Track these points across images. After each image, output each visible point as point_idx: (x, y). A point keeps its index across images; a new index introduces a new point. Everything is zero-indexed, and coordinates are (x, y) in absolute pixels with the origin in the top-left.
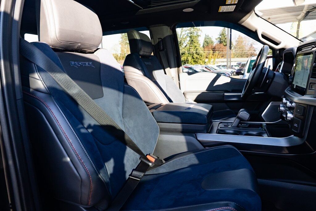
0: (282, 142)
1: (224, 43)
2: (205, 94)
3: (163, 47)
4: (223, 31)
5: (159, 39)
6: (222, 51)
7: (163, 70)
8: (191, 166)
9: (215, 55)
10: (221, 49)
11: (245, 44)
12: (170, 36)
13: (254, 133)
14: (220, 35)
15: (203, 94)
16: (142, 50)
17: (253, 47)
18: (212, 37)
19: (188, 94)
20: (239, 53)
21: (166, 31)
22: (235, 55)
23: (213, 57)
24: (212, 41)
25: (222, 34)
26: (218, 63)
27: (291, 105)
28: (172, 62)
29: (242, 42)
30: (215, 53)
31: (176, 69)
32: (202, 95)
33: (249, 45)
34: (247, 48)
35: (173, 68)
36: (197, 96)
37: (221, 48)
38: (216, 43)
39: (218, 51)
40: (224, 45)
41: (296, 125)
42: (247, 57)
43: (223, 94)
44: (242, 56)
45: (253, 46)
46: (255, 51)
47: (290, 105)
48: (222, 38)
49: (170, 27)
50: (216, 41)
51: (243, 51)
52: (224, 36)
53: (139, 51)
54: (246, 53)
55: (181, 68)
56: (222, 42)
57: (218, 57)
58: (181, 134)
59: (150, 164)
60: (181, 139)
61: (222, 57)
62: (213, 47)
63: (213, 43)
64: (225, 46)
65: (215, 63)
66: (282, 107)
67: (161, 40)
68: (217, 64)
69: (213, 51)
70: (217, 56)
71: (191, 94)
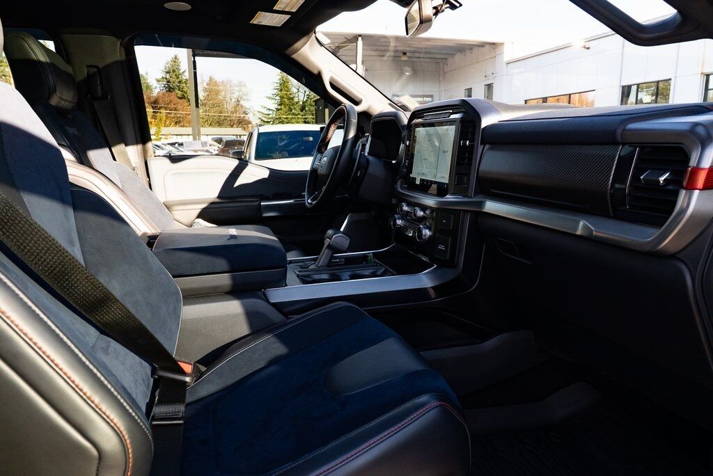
0: (423, 280)
1: (177, 91)
2: (217, 206)
3: (103, 89)
4: (173, 63)
5: (87, 66)
6: (176, 110)
7: (107, 150)
8: (274, 361)
9: (158, 118)
10: (172, 106)
11: (225, 97)
12: (121, 62)
13: (367, 272)
14: (167, 73)
15: (214, 206)
16: (58, 94)
17: (242, 106)
18: (147, 74)
19: (176, 208)
20: (213, 116)
21: (111, 50)
22: (204, 120)
23: (153, 123)
24: (148, 84)
25: (173, 70)
26: (168, 137)
27: (424, 213)
28: (129, 131)
29: (218, 92)
30: (158, 114)
31: (140, 147)
32: (210, 208)
33: (233, 100)
34: (230, 107)
35: (133, 144)
36: (200, 210)
37: (171, 102)
38: (158, 90)
39: (166, 109)
40: (179, 95)
41: (441, 247)
42: (232, 127)
43: (257, 203)
44: (220, 124)
45: (242, 102)
46: (247, 114)
47: (422, 213)
48: (172, 80)
49: (120, 40)
50: (158, 86)
51: (221, 112)
52: (176, 75)
53: (49, 97)
54: (229, 117)
55: (150, 145)
56: (173, 89)
57: (167, 123)
58: (228, 297)
59: (188, 379)
60: (234, 307)
61: (176, 123)
62: (152, 100)
63: (151, 90)
64: (180, 98)
65: (160, 136)
66: (399, 219)
67: (96, 70)
68: (167, 139)
69: (153, 108)
70: (163, 121)
71: (184, 207)
